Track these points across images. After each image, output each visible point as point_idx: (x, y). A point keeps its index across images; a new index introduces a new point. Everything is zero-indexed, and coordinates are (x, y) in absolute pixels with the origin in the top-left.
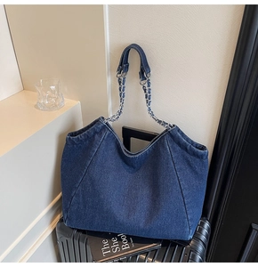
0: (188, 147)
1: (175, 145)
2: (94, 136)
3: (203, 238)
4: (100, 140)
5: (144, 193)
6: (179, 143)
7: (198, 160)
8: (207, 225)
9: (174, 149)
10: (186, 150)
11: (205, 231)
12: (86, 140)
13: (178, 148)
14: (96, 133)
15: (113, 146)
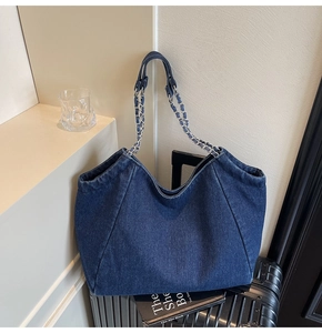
0: (243, 176)
1: (226, 175)
2: (118, 176)
3: (275, 287)
4: (128, 181)
5: (192, 238)
6: (231, 172)
7: (255, 189)
8: (278, 271)
9: (224, 180)
10: (240, 179)
11: (276, 279)
12: (107, 183)
13: (229, 178)
14: (120, 171)
15: (144, 184)
